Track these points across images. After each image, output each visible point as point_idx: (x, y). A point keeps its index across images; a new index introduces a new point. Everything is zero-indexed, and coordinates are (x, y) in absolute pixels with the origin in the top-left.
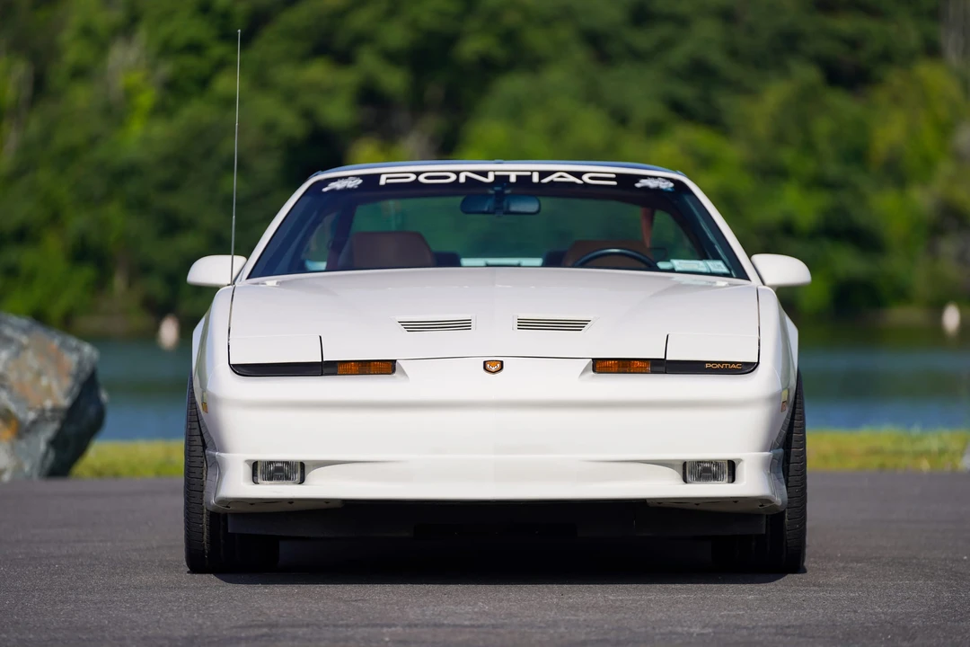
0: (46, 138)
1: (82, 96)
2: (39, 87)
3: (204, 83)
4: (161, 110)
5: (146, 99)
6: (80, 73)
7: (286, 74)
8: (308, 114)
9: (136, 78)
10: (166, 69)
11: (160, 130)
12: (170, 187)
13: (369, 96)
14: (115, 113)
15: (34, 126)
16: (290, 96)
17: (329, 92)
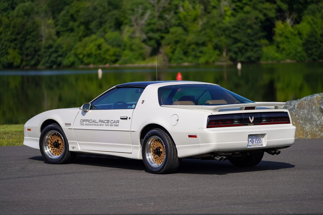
0: (208, 23)
1: (215, 12)
2: (206, 11)
3: (242, 8)
4: (233, 15)
5: (229, 13)
6: (214, 7)
7: (261, 6)
8: (265, 15)
9: (226, 8)
10: (234, 6)
11: (233, 19)
12: (236, 32)
13: (279, 10)
14: (222, 16)
15: (205, 20)
16: (261, 11)
17: (270, 9)
